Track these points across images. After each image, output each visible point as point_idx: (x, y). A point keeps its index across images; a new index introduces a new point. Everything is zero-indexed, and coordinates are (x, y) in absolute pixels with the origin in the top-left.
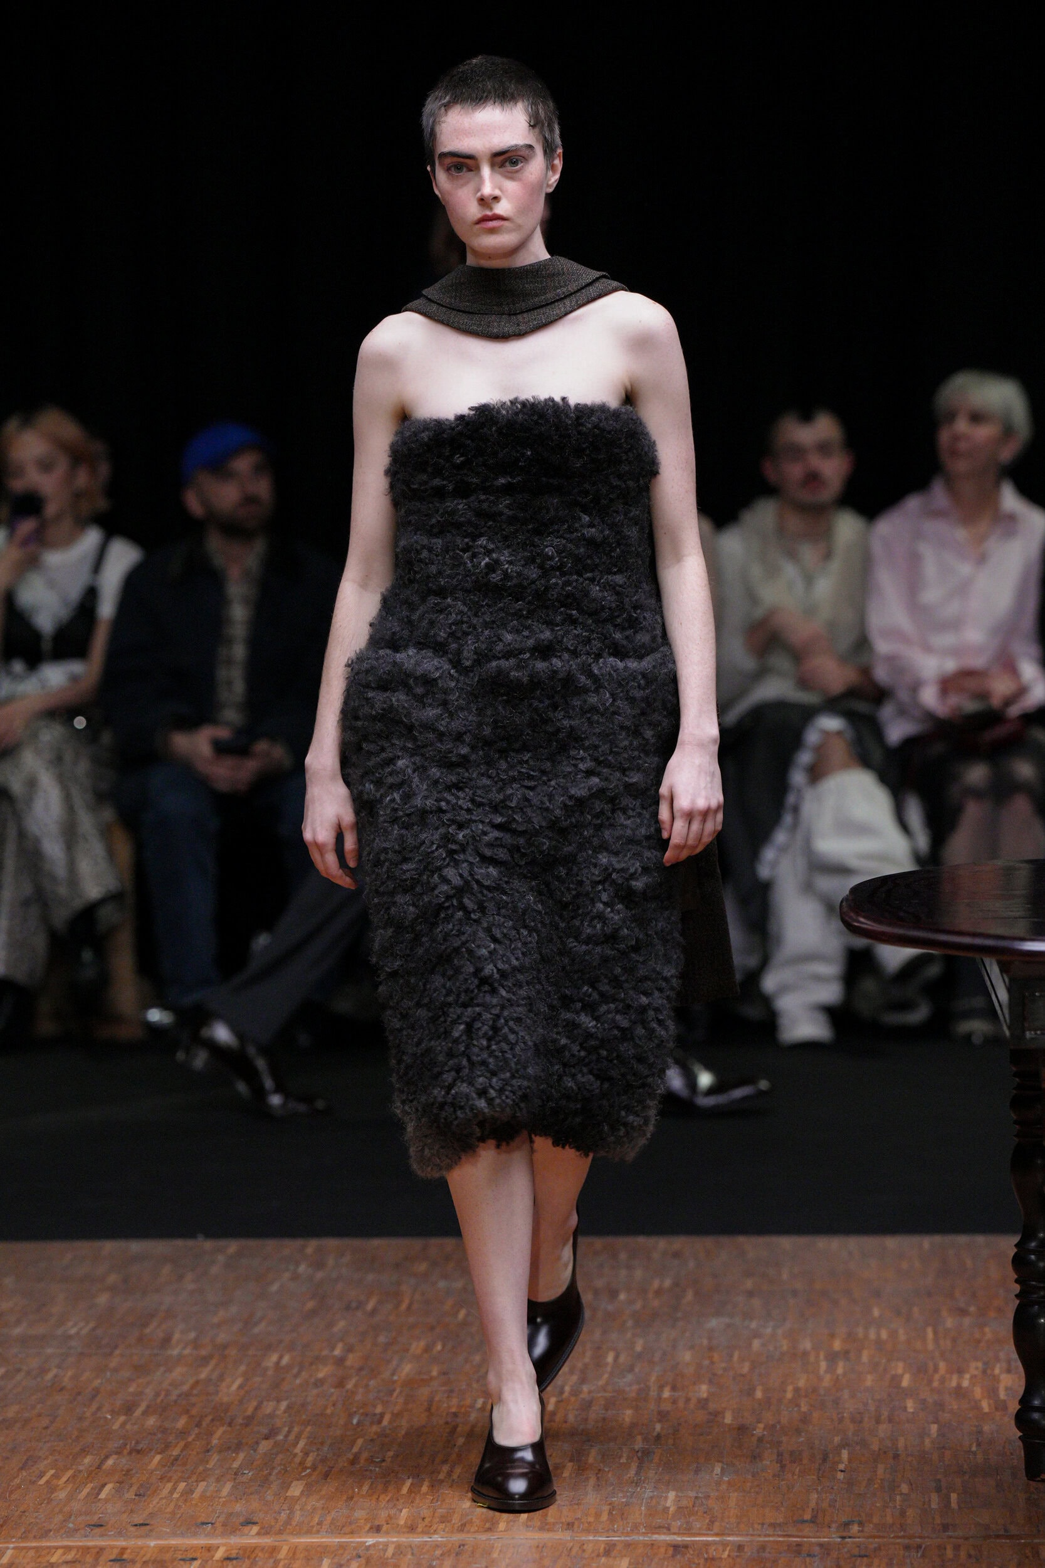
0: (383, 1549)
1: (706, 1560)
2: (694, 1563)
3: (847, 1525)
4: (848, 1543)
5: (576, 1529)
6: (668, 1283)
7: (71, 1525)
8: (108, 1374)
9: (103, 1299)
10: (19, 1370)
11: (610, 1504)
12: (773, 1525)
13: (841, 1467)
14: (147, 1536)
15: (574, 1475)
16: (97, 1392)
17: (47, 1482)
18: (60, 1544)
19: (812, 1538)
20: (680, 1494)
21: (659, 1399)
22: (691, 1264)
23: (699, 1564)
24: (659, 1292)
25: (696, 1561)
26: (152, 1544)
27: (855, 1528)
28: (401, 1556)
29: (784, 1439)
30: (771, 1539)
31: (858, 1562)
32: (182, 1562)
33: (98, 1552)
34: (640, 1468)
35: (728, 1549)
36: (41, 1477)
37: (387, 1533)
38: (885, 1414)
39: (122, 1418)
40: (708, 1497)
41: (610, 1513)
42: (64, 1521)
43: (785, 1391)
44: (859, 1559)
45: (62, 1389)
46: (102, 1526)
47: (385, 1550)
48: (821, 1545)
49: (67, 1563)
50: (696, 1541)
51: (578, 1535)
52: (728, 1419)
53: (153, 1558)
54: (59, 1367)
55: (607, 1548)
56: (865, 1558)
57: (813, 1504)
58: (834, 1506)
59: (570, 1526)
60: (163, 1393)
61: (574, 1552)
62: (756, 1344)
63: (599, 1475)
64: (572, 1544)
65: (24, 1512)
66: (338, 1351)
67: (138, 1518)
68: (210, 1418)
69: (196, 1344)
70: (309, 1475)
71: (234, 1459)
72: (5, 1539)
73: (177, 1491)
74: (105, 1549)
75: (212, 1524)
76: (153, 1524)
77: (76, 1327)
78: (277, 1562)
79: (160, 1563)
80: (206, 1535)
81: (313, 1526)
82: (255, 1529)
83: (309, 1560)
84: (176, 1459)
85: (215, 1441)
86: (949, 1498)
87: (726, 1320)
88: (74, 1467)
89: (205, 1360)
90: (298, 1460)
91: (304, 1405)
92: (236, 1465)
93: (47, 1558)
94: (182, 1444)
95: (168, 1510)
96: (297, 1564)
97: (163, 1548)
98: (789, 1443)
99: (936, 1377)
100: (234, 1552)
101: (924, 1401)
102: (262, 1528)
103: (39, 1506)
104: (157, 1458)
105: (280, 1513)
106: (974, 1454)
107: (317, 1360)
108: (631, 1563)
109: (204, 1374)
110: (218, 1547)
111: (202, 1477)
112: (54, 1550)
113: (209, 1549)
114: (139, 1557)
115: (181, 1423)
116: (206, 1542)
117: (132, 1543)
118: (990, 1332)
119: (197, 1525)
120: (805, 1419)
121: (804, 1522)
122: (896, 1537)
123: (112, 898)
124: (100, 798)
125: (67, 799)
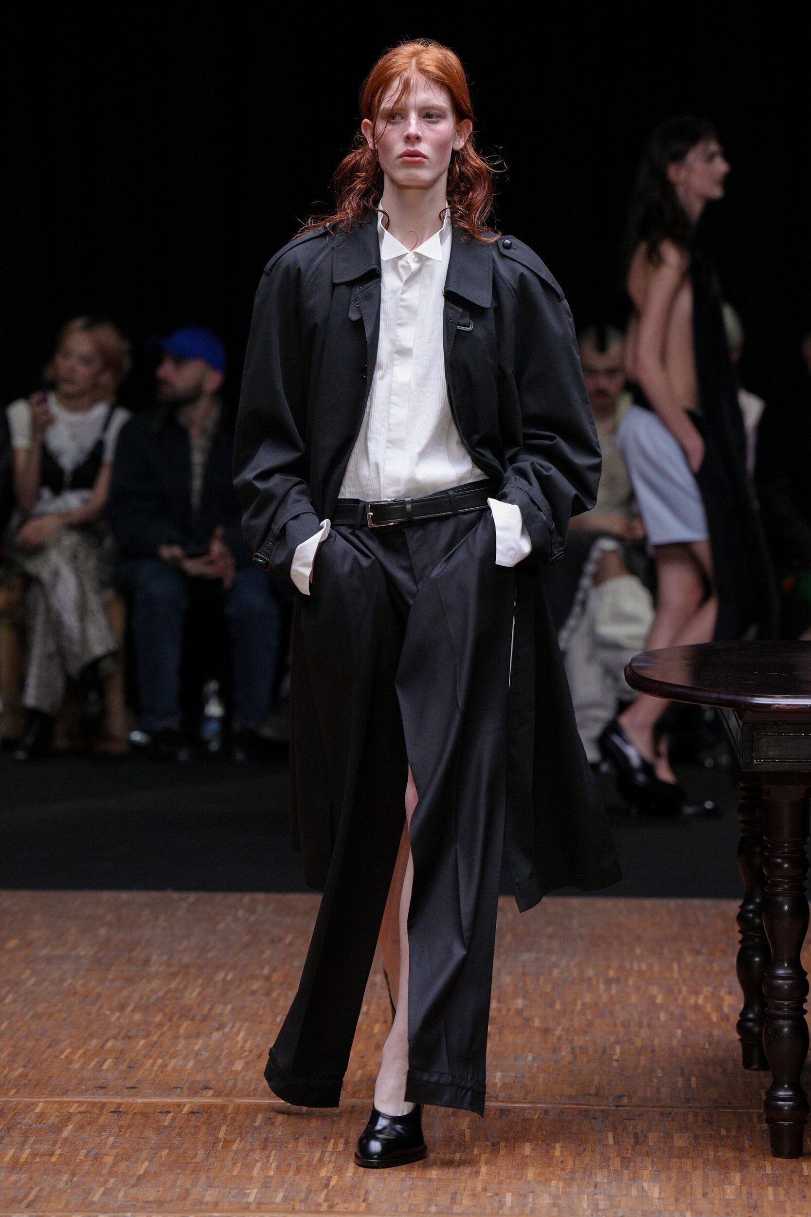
1: (523, 1120)
3: (620, 1097)
4: (620, 1110)
7: (83, 1087)
8: (107, 983)
9: (103, 932)
10: (45, 980)
12: (569, 1097)
13: (616, 1057)
14: (136, 1095)
16: (99, 996)
17: (67, 1057)
18: (76, 1100)
19: (596, 1106)
20: (505, 1075)
23: (517, 1123)
25: (516, 1120)
26: (140, 1101)
27: (625, 1101)
29: (576, 1038)
30: (568, 1106)
32: (160, 1114)
33: (102, 1106)
35: (538, 1113)
36: (62, 1052)
38: (645, 1022)
39: (117, 1014)
40: (524, 1077)
42: (78, 1084)
43: (576, 1005)
44: (628, 1122)
45: (75, 993)
46: (104, 1088)
48: (602, 1111)
49: (80, 1112)
50: (515, 1106)
52: (537, 1023)
53: (140, 1111)
54: (73, 978)
56: (633, 1121)
57: (596, 1083)
58: (611, 1085)
60: (146, 998)
62: (556, 972)
65: (51, 1077)
66: (266, 971)
67: (129, 1083)
68: (178, 1015)
69: (168, 964)
70: (247, 1056)
71: (195, 1044)
72: (37, 1095)
73: (156, 1065)
74: (107, 1104)
75: (181, 1088)
76: (139, 1088)
77: (85, 950)
78: (226, 1116)
79: (145, 1115)
80: (176, 1096)
81: (250, 1092)
82: (211, 1093)
83: (248, 1114)
84: (155, 1043)
85: (182, 1031)
86: (690, 1080)
87: (533, 955)
88: (85, 1047)
89: (173, 976)
90: (239, 1045)
91: (243, 1007)
92: (197, 1048)
93: (67, 1109)
94: (159, 1032)
95: (150, 1078)
96: (240, 1118)
97: (147, 1104)
98: (579, 1041)
99: (680, 997)
100: (196, 1108)
101: (672, 1014)
102: (215, 1092)
103: (61, 1073)
104: (142, 1042)
105: (227, 1082)
106: (707, 1050)
107: (253, 977)
108: (470, 1122)
109: (173, 985)
110: (185, 1104)
111: (173, 1056)
112: (72, 1104)
113: (179, 1105)
114: (130, 1110)
115: (158, 1018)
116: (177, 1101)
117: (126, 1100)
118: (716, 967)
119: (170, 1089)
120: (590, 1025)
121: (590, 1095)
122: (654, 1107)
123: (111, 655)
124: (103, 585)
125: (81, 585)
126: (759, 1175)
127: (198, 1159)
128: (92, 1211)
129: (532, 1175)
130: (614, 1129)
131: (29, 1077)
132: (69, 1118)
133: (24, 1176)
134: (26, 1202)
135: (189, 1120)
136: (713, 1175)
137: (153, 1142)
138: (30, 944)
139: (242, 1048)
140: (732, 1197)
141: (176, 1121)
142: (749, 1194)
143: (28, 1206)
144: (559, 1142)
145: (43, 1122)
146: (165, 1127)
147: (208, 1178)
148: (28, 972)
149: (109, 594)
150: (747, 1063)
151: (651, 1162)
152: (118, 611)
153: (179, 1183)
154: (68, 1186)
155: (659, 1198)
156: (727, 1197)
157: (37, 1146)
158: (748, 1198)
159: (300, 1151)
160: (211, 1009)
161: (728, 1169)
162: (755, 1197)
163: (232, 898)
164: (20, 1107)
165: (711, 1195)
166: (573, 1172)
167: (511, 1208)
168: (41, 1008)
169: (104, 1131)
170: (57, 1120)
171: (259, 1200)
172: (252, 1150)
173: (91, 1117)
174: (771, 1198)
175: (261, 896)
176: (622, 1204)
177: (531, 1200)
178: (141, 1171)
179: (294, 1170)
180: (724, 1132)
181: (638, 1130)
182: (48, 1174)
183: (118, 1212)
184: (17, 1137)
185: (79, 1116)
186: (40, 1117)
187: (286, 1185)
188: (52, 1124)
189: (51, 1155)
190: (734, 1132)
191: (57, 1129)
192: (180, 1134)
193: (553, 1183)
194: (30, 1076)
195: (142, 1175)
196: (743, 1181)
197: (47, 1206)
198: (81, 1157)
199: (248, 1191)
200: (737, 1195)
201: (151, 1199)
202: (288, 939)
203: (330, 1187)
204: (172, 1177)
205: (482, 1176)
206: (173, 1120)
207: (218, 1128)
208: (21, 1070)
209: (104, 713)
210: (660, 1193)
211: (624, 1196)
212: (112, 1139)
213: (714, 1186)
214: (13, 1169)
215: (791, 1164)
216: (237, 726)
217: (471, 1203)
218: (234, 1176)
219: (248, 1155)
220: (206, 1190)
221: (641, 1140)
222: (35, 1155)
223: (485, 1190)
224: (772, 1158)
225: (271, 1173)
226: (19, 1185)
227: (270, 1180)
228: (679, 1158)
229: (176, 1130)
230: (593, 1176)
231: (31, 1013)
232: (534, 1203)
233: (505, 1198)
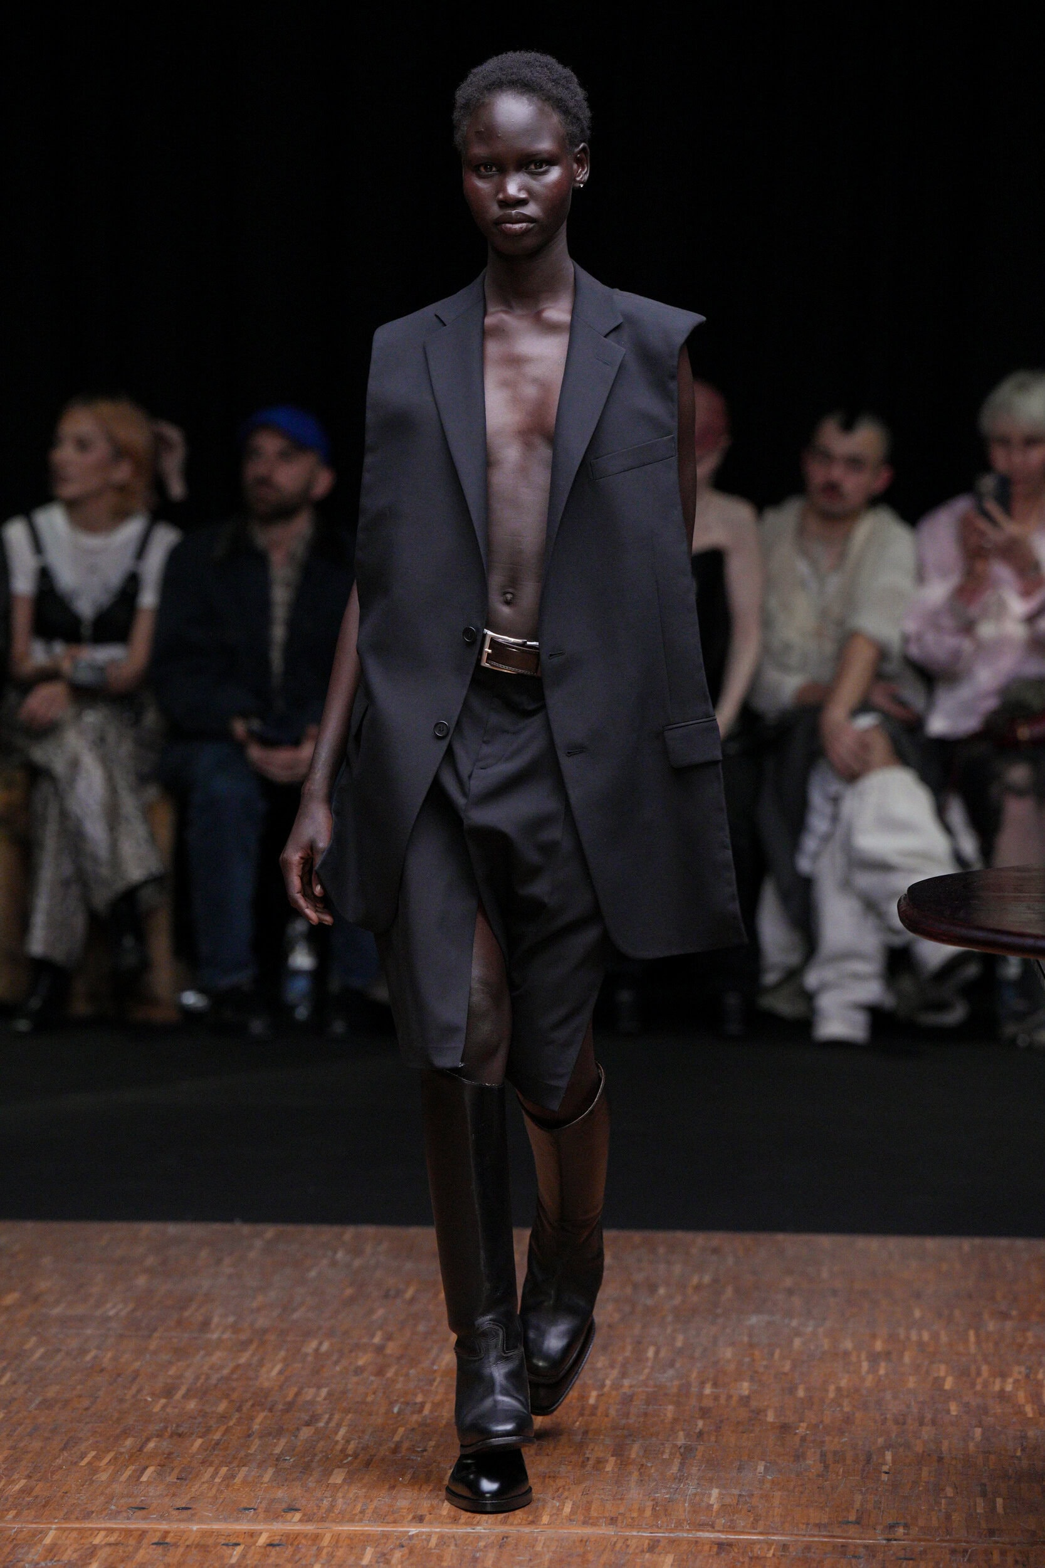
0: (426, 1540)
1: (751, 1558)
2: (739, 1561)
3: (892, 1527)
4: (893, 1545)
5: (619, 1524)
6: (707, 1279)
7: (113, 1507)
8: (148, 1356)
9: (141, 1281)
10: (59, 1350)
11: (653, 1500)
12: (818, 1526)
13: (885, 1468)
14: (189, 1520)
15: (616, 1470)
16: (136, 1374)
17: (89, 1463)
18: (103, 1526)
19: (858, 1539)
20: (724, 1492)
21: (701, 1396)
22: (730, 1260)
23: (743, 1563)
24: (698, 1288)
25: (741, 1559)
26: (195, 1528)
27: (901, 1530)
28: (445, 1546)
29: (827, 1439)
30: (816, 1539)
31: (904, 1564)
32: (224, 1547)
33: (141, 1535)
34: (682, 1464)
35: (773, 1547)
36: (82, 1458)
37: (431, 1523)
38: (929, 1416)
39: (163, 1401)
40: (751, 1495)
41: (654, 1509)
42: (107, 1503)
43: (827, 1391)
44: (904, 1562)
45: (102, 1370)
46: (144, 1508)
47: (428, 1541)
48: (866, 1547)
49: (110, 1544)
50: (740, 1539)
51: (622, 1530)
52: (770, 1417)
53: (196, 1542)
54: (98, 1348)
55: (651, 1544)
56: (911, 1562)
57: (857, 1505)
58: (879, 1508)
59: (613, 1521)
60: (203, 1377)
61: (619, 1545)
62: (797, 1342)
63: (641, 1470)
64: (615, 1539)
65: (66, 1493)
66: (377, 1340)
67: (181, 1502)
68: (250, 1403)
69: (235, 1328)
70: (351, 1463)
71: (275, 1445)
72: (46, 1519)
73: (219, 1475)
74: (147, 1532)
75: (255, 1509)
76: (195, 1508)
77: (115, 1308)
78: (320, 1550)
79: (203, 1548)
80: (248, 1521)
81: (356, 1515)
82: (298, 1516)
83: (352, 1548)
84: (217, 1444)
85: (256, 1427)
86: (994, 1503)
87: (766, 1318)
88: (115, 1449)
89: (244, 1345)
90: (339, 1447)
91: (344, 1392)
92: (277, 1451)
93: (90, 1540)
94: (223, 1428)
95: (210, 1494)
96: (340, 1553)
97: (206, 1532)
98: (832, 1443)
99: (979, 1381)
100: (276, 1538)
101: (967, 1405)
102: (304, 1515)
103: (81, 1488)
104: (199, 1441)
105: (322, 1500)
106: (1019, 1459)
107: (357, 1347)
108: (674, 1561)
109: (243, 1359)
110: (261, 1533)
111: (244, 1463)
112: (97, 1532)
113: (252, 1534)
114: (181, 1542)
115: (222, 1407)
116: (249, 1528)
117: (175, 1526)
119: (239, 1510)
120: (848, 1420)
121: (848, 1522)
122: (942, 1541)
123: (154, 880)
124: (142, 780)
125: (110, 779)
131: (34, 1494)
132: (93, 1551)
135: (266, 1556)
138: (36, 1299)
139: (343, 1450)
141: (247, 1557)
145: (56, 1559)
148: (34, 1339)
149: (152, 792)
152: (165, 818)
163: (327, 1232)
164: (20, 1536)
170: (75, 1556)
173: (124, 1552)
175: (369, 1230)
185: (108, 1550)
186: (50, 1552)
188: (69, 1561)
194: (36, 1491)
202: (409, 1294)
206: (243, 1556)
208: (23, 1482)
209: (145, 965)
216: (335, 985)
231: (38, 1400)
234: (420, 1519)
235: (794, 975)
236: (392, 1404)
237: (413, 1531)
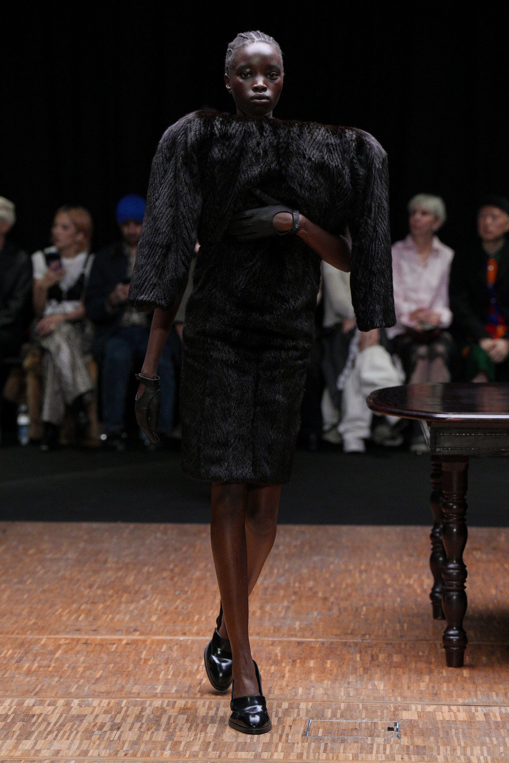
0: (186, 642)
1: (310, 648)
3: (364, 635)
4: (364, 642)
6: (299, 543)
7: (68, 630)
8: (83, 573)
9: (82, 545)
10: (50, 571)
11: (274, 626)
12: (336, 635)
13: (363, 613)
14: (97, 635)
16: (79, 580)
17: (59, 613)
18: (64, 637)
19: (351, 640)
20: (301, 623)
21: (294, 587)
22: (308, 536)
23: (307, 649)
24: (295, 546)
26: (99, 637)
27: (367, 637)
28: (194, 644)
29: (341, 603)
30: (335, 640)
32: (110, 645)
33: (78, 640)
34: (286, 613)
35: (319, 643)
36: (57, 611)
37: (189, 635)
38: (380, 593)
39: (88, 590)
40: (311, 624)
41: (274, 630)
42: (65, 628)
43: (342, 585)
44: (368, 648)
45: (65, 579)
46: (79, 630)
48: (354, 643)
49: (66, 644)
50: (307, 640)
52: (320, 595)
53: (99, 643)
54: (64, 570)
55: (272, 643)
56: (371, 648)
57: (351, 627)
58: (360, 628)
60: (104, 581)
62: (332, 567)
63: (270, 616)
65: (50, 624)
66: (171, 566)
67: (94, 628)
68: (121, 591)
69: (117, 563)
70: (159, 613)
71: (131, 607)
72: (42, 634)
73: (109, 618)
74: (80, 639)
75: (122, 631)
76: (99, 630)
77: (72, 555)
78: (146, 646)
79: (102, 645)
80: (119, 635)
81: (160, 632)
82: (138, 633)
83: (158, 645)
84: (108, 606)
85: (123, 599)
86: (404, 625)
87: (320, 557)
88: (70, 608)
89: (120, 569)
91: (158, 587)
92: (131, 609)
93: (59, 642)
94: (111, 600)
95: (105, 625)
96: (154, 647)
97: (103, 639)
98: (343, 604)
99: (400, 580)
100: (130, 641)
101: (395, 589)
102: (140, 633)
103: (56, 622)
104: (101, 606)
105: (147, 627)
106: (414, 609)
107: (164, 570)
108: (281, 649)
109: (120, 574)
110: (124, 639)
111: (118, 613)
112: (61, 639)
113: (120, 640)
114: (93, 643)
115: (111, 592)
116: (119, 637)
117: (91, 637)
118: (421, 563)
119: (116, 631)
120: (349, 595)
121: (348, 634)
122: (383, 640)
123: (90, 392)
124: (85, 353)
125: (72, 353)
126: (439, 677)
127: (130, 669)
128: (71, 698)
129: (314, 678)
130: (360, 652)
132: (59, 646)
133: (34, 678)
134: (34, 692)
135: (125, 648)
136: (414, 677)
137: (105, 660)
138: (41, 552)
139: (156, 608)
140: (424, 689)
142: (433, 687)
143: (35, 694)
144: (330, 659)
145: (45, 649)
146: (112, 652)
147: (135, 679)
148: (40, 567)
149: (88, 358)
150: (436, 616)
151: (380, 670)
153: (119, 682)
154: (57, 684)
155: (383, 690)
156: (421, 689)
157: (41, 662)
158: (432, 689)
159: (186, 665)
160: (140, 588)
161: (422, 674)
162: (436, 688)
163: (154, 526)
164: (32, 641)
165: (412, 688)
166: (336, 676)
167: (302, 695)
168: (46, 587)
169: (79, 654)
170: (53, 648)
171: (162, 692)
172: (160, 664)
173: (71, 646)
174: (445, 689)
175: (170, 526)
176: (363, 693)
177: (312, 691)
178: (98, 676)
179: (182, 675)
180: (421, 654)
181: (374, 652)
182: (47, 677)
183: (85, 698)
184: (31, 657)
185: (65, 646)
186: (44, 646)
187: (178, 684)
188: (50, 650)
189: (49, 667)
190: (426, 653)
191: (53, 653)
192: (120, 656)
193: (325, 682)
194: (39, 624)
195: (99, 678)
196: (430, 680)
197: (45, 694)
198: (65, 668)
199: (156, 687)
200: (426, 688)
201: (103, 691)
203: (202, 685)
204: (115, 679)
205: (286, 678)
206: (117, 648)
207: (141, 653)
208: (34, 621)
210: (384, 687)
211: (364, 689)
212: (82, 658)
213: (414, 683)
214: (28, 674)
215: (457, 671)
217: (279, 693)
218: (149, 679)
219: (157, 667)
220: (133, 686)
221: (375, 658)
222: (40, 667)
223: (287, 686)
224: (447, 667)
225: (170, 677)
226: (31, 683)
227: (168, 680)
228: (395, 667)
229: (118, 654)
230: (348, 678)
231: (41, 590)
232: (314, 693)
233: (298, 690)
234: (184, 634)
235: (335, 426)
236: (175, 591)
237: (182, 638)
